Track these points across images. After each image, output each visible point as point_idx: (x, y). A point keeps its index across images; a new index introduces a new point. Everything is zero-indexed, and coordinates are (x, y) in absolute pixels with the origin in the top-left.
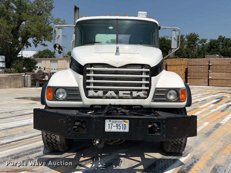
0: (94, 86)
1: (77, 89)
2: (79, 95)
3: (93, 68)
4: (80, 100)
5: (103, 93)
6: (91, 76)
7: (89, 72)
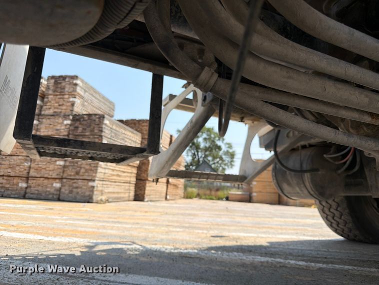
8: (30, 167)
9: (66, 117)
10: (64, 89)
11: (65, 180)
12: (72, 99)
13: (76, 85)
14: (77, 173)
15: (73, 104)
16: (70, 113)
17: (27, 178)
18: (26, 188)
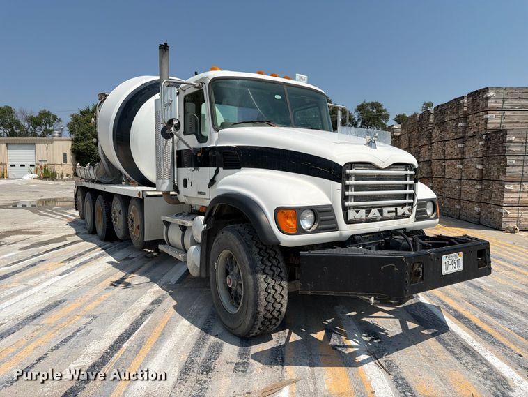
0: (354, 201)
1: (330, 208)
2: (334, 220)
3: (354, 171)
4: (335, 228)
5: (366, 213)
6: (351, 185)
7: (348, 177)
8: (460, 190)
9: (480, 138)
10: (479, 106)
11: (482, 204)
12: (484, 117)
13: (487, 98)
14: (490, 198)
15: (486, 121)
16: (484, 132)
17: (460, 201)
18: (460, 209)
